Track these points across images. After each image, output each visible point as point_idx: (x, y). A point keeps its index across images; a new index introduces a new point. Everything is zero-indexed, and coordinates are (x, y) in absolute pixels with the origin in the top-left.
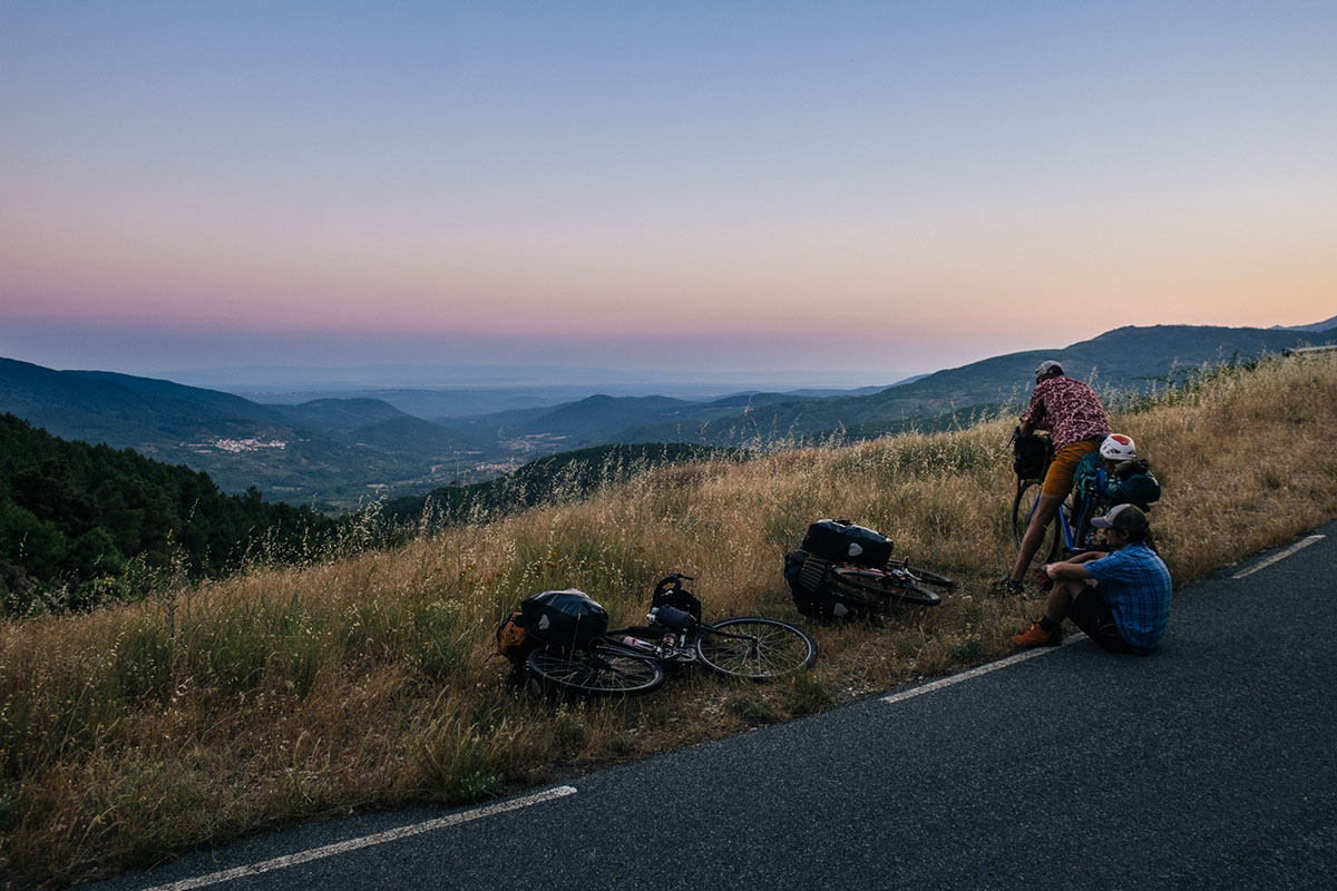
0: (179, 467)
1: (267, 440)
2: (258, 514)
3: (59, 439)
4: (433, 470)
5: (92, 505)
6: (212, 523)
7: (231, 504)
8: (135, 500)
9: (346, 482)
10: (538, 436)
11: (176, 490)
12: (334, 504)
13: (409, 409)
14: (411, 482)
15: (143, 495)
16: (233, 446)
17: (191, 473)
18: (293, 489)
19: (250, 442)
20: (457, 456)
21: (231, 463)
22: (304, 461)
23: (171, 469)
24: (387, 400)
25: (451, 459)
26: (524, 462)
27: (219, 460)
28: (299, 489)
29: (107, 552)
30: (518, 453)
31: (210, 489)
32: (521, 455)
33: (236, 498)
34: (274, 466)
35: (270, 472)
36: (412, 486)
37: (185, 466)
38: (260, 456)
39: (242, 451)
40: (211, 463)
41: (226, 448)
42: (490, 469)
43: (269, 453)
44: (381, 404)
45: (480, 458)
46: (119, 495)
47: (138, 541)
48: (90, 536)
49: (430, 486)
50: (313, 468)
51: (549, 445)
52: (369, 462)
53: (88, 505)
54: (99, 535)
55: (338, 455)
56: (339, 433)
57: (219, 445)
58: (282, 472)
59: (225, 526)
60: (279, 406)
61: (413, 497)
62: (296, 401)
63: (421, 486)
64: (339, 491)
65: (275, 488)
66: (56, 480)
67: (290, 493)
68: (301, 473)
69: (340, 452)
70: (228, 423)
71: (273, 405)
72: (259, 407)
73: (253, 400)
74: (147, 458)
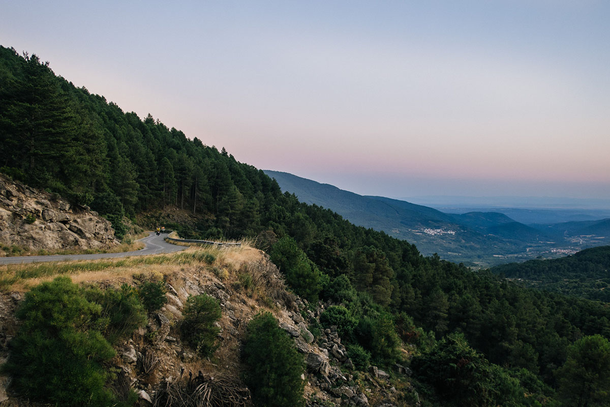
0: (403, 241)
1: (446, 230)
2: (437, 267)
3: (353, 225)
4: (528, 250)
5: (345, 261)
6: (415, 270)
7: (424, 261)
8: (371, 259)
9: (482, 253)
10: (587, 236)
11: (400, 252)
12: (476, 263)
13: (516, 218)
14: (516, 255)
15: (375, 256)
16: (431, 232)
17: (408, 244)
18: (457, 254)
19: (439, 231)
20: (540, 243)
21: (431, 240)
22: (463, 241)
23: (399, 242)
24: (505, 214)
25: (538, 245)
26: (579, 250)
27: (425, 238)
28: (460, 254)
29: (347, 288)
30: (576, 244)
31: (416, 253)
32: (577, 246)
33: (428, 258)
34: (449, 243)
35: (447, 245)
36: (516, 257)
37: (406, 241)
38: (443, 237)
39: (435, 235)
40: (422, 239)
41: (429, 233)
42: (559, 252)
43: (447, 236)
44: (502, 215)
45: (553, 246)
46: (364, 256)
47: (372, 280)
48: (339, 278)
49: (526, 258)
50: (467, 245)
51: (594, 241)
52: (495, 244)
53: (343, 261)
54: (344, 279)
55: (480, 239)
56: (481, 229)
57: (425, 231)
58: (453, 246)
59: (421, 272)
60: (453, 214)
61: (516, 264)
62: (461, 212)
63: (521, 258)
64: (479, 257)
65: (449, 253)
66: (329, 247)
67: (456, 256)
68: (461, 247)
69: (480, 237)
70: (430, 221)
71: (450, 214)
72: (444, 215)
73: (441, 211)
74: (389, 236)
